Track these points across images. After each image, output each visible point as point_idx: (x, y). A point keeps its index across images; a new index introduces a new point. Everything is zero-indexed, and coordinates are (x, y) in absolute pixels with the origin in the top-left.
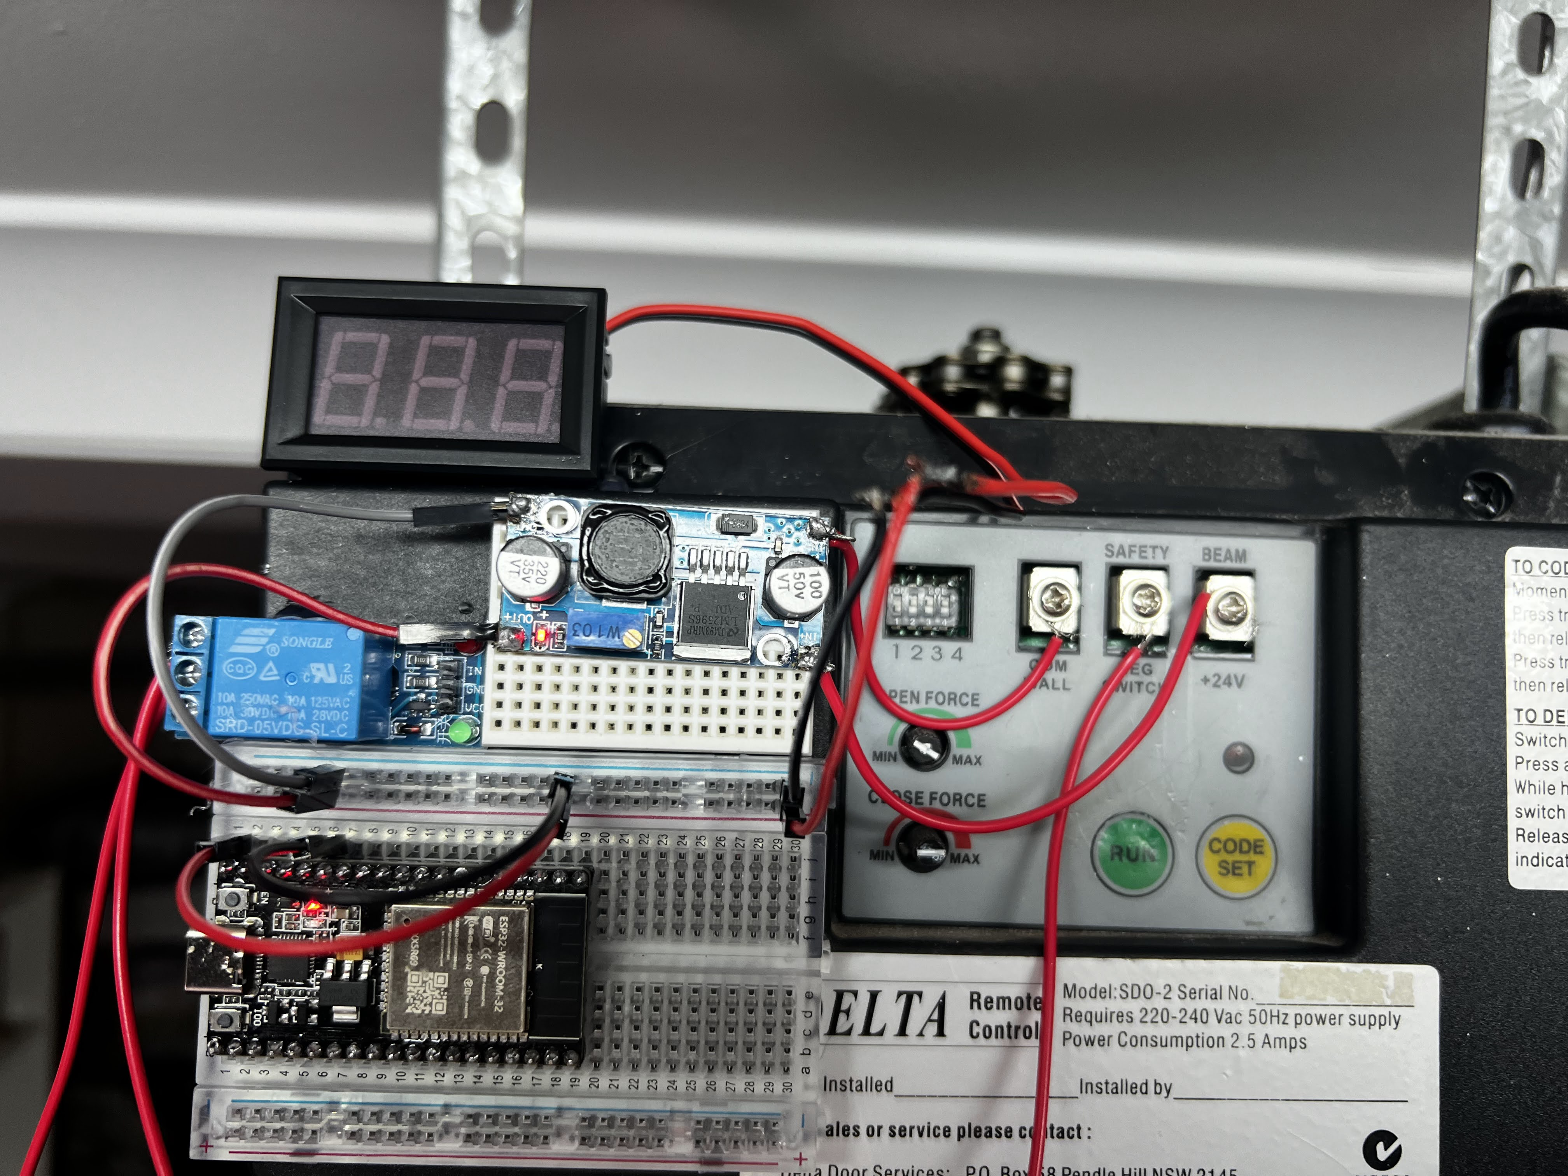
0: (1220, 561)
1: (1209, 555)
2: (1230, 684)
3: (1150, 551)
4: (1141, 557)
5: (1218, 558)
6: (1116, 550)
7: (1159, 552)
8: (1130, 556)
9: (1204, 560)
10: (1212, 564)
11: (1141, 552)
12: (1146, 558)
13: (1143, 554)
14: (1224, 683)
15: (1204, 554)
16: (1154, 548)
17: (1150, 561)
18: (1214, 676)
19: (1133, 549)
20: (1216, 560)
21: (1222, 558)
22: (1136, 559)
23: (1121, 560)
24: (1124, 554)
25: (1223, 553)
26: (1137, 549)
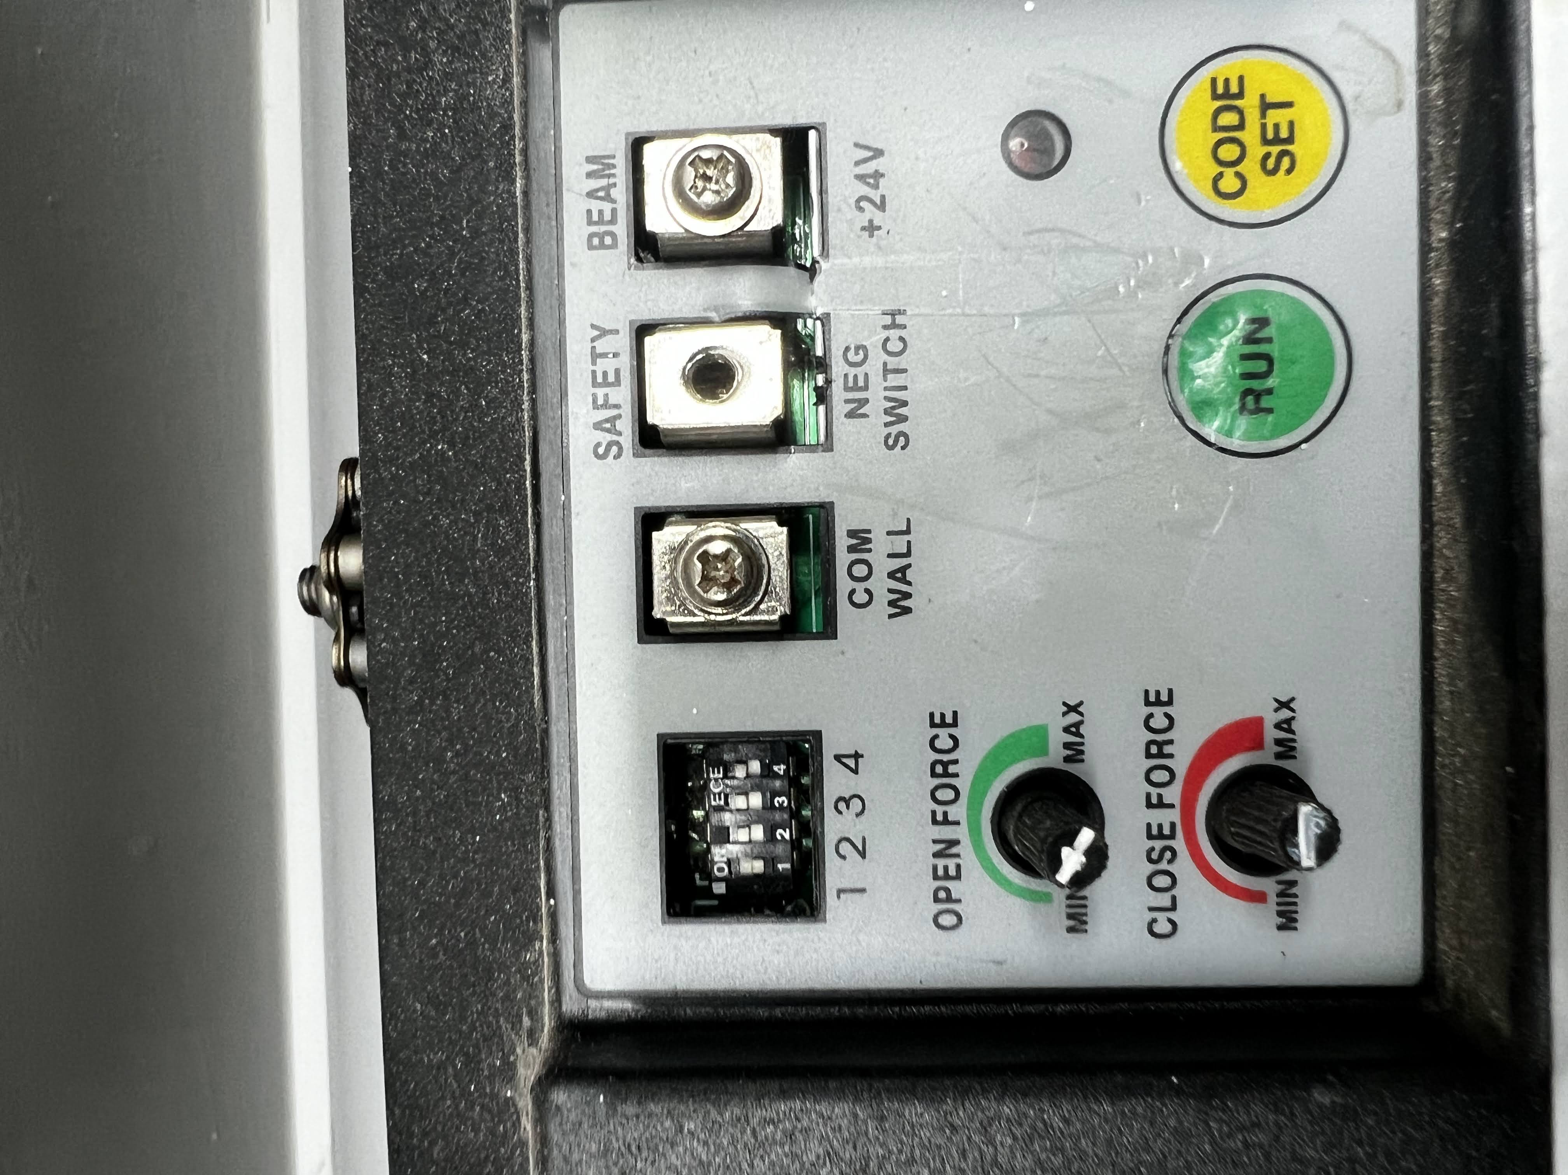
0: (614, 211)
1: (601, 236)
2: (878, 175)
3: (602, 365)
4: (618, 382)
5: (607, 216)
6: (605, 438)
7: (602, 346)
8: (617, 406)
9: (614, 245)
10: (622, 229)
11: (606, 384)
12: (617, 372)
13: (611, 378)
14: (876, 187)
15: (602, 246)
16: (595, 356)
17: (626, 362)
18: (861, 209)
19: (600, 401)
20: (613, 221)
21: (607, 207)
22: (623, 395)
23: (627, 427)
24: (613, 420)
25: (595, 205)
26: (600, 392)
